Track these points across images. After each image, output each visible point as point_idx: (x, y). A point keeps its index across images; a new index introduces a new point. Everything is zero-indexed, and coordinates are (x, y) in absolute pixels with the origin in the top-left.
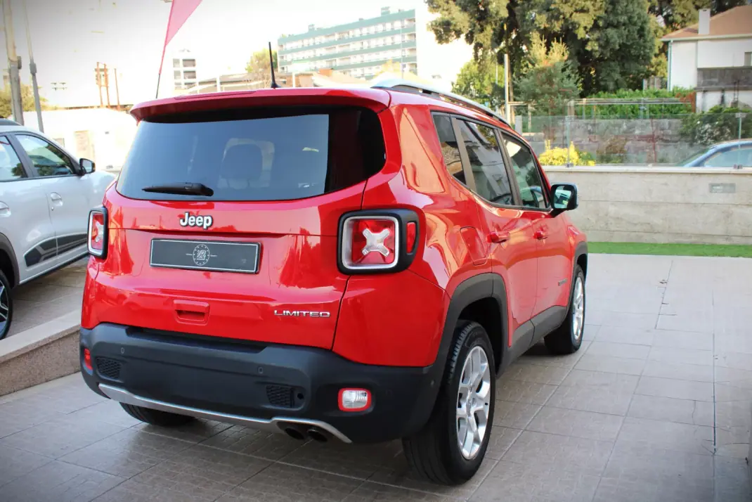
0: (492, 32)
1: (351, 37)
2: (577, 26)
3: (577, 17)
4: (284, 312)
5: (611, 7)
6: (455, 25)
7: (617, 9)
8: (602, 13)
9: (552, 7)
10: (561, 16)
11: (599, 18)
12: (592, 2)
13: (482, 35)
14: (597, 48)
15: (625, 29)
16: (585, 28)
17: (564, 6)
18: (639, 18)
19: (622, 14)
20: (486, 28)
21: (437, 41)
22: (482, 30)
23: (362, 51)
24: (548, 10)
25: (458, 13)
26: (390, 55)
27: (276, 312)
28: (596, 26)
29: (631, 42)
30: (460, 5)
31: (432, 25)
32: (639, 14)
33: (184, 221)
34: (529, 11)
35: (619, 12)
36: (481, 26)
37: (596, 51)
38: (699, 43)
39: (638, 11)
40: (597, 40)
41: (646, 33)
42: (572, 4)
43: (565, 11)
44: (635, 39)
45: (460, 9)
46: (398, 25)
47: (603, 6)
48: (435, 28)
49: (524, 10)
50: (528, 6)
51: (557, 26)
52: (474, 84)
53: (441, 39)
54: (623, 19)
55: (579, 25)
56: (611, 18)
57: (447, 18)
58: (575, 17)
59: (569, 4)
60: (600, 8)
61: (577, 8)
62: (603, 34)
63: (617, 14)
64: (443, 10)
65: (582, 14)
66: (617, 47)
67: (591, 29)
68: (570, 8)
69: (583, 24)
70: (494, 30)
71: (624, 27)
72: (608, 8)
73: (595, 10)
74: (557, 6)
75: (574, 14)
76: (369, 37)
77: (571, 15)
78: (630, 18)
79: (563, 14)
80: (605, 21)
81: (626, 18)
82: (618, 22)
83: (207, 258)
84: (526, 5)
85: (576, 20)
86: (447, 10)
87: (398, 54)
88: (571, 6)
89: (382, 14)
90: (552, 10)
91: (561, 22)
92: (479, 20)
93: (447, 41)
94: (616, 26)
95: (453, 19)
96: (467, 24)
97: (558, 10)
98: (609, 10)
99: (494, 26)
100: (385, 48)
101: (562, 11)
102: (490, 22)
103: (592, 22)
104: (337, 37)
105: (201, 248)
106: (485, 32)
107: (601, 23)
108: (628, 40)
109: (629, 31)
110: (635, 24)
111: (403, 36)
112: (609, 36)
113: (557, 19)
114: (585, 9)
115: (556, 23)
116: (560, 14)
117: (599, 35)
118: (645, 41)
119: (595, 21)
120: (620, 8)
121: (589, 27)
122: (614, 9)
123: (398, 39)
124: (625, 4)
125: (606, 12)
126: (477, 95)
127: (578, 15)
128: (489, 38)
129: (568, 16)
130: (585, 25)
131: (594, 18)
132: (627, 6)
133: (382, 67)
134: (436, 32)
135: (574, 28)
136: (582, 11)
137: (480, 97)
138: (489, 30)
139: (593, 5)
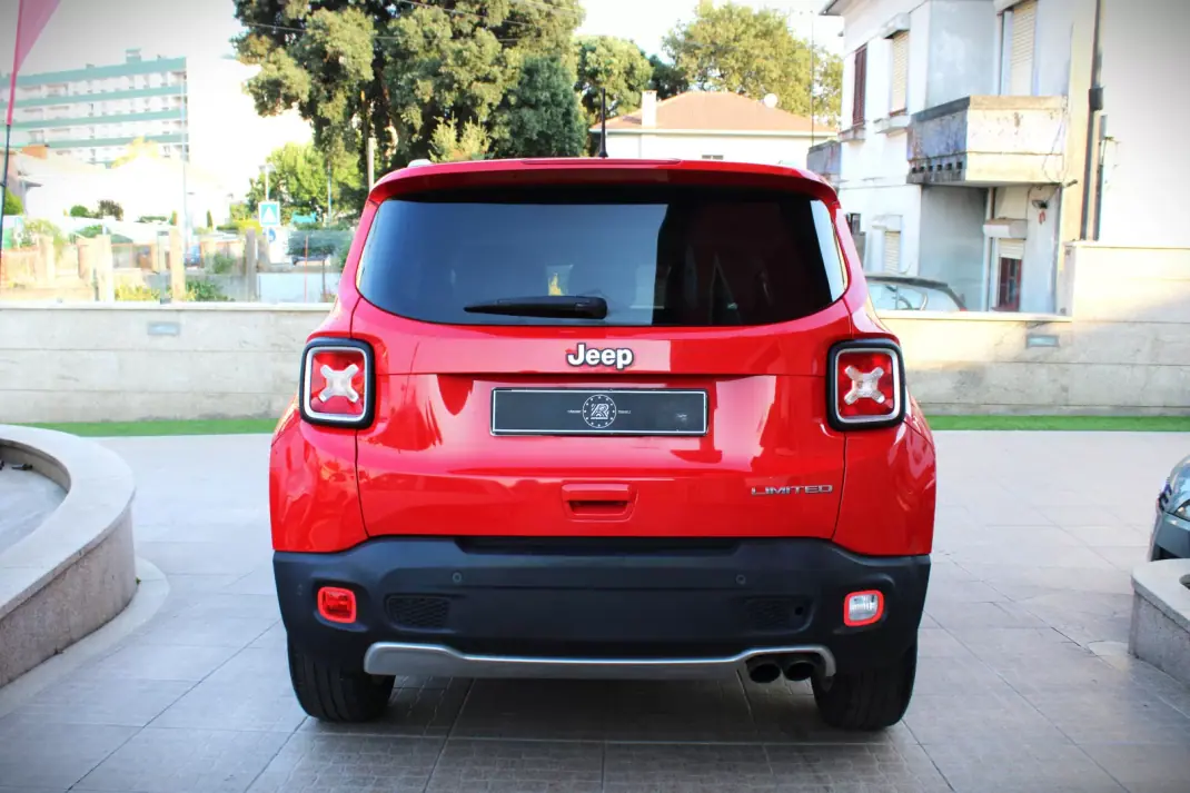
0: (345, 102)
1: (71, 93)
2: (479, 101)
3: (479, 89)
4: (767, 490)
5: (526, 77)
6: (289, 88)
7: (536, 82)
8: (514, 85)
9: (443, 70)
10: (456, 85)
11: (510, 92)
12: (501, 68)
13: (330, 105)
14: (507, 136)
15: (546, 111)
16: (490, 105)
17: (459, 69)
18: (565, 97)
19: (542, 89)
20: (335, 95)
21: (257, 112)
22: (330, 99)
23: (92, 120)
24: (436, 74)
25: (294, 68)
26: (140, 129)
27: (754, 490)
28: (505, 104)
29: (554, 130)
30: (295, 56)
31: (250, 85)
32: (565, 91)
33: (576, 357)
34: (403, 74)
35: (539, 85)
36: (329, 92)
37: (507, 140)
38: (643, 137)
39: (564, 86)
40: (507, 124)
41: (573, 119)
42: (472, 69)
43: (462, 78)
44: (559, 127)
45: (296, 62)
46: (156, 80)
47: (517, 75)
48: (256, 90)
49: (397, 72)
50: (403, 66)
51: (449, 99)
52: (287, 184)
53: (263, 108)
54: (545, 96)
55: (483, 100)
56: (528, 94)
57: (275, 75)
58: (476, 86)
59: (468, 68)
60: (512, 78)
61: (479, 74)
62: (516, 118)
63: (536, 89)
64: (269, 62)
65: (486, 85)
66: (535, 137)
67: (499, 108)
68: (468, 75)
69: (488, 99)
70: (348, 98)
71: (544, 109)
72: (522, 78)
73: (505, 81)
74: (449, 70)
75: (475, 83)
76: (104, 96)
77: (470, 84)
78: (554, 95)
79: (458, 82)
80: (519, 98)
81: (548, 95)
82: (538, 100)
83: (611, 415)
84: (400, 63)
85: (477, 92)
86: (275, 63)
87: (157, 127)
88: (470, 72)
89: (128, 59)
90: (441, 74)
91: (454, 94)
92: (325, 81)
93: (273, 112)
94: (534, 106)
95: (286, 77)
96: (307, 88)
97: (450, 75)
98: (525, 81)
99: (349, 94)
100: (133, 117)
101: (456, 77)
102: (343, 87)
103: (501, 97)
104: (44, 92)
105: (597, 401)
106: (335, 102)
107: (513, 100)
108: (548, 127)
109: (551, 113)
110: (559, 105)
111: (165, 100)
112: (525, 119)
113: (449, 88)
114: (491, 77)
115: (447, 94)
116: (454, 81)
117: (511, 117)
118: (571, 130)
119: (505, 96)
120: (539, 79)
121: (497, 103)
122: (530, 80)
123: (156, 104)
124: (547, 75)
125: (520, 83)
126: (292, 201)
127: (480, 84)
128: (341, 110)
129: (465, 87)
130: (490, 101)
131: (504, 91)
132: (549, 78)
133: (127, 148)
134: (258, 97)
135: (475, 104)
136: (487, 79)
137: (294, 204)
138: (341, 99)
139: (502, 72)
